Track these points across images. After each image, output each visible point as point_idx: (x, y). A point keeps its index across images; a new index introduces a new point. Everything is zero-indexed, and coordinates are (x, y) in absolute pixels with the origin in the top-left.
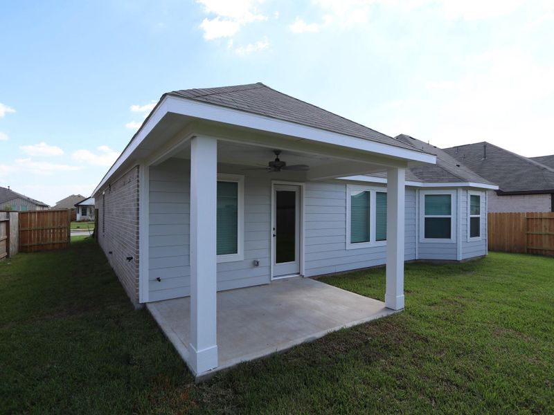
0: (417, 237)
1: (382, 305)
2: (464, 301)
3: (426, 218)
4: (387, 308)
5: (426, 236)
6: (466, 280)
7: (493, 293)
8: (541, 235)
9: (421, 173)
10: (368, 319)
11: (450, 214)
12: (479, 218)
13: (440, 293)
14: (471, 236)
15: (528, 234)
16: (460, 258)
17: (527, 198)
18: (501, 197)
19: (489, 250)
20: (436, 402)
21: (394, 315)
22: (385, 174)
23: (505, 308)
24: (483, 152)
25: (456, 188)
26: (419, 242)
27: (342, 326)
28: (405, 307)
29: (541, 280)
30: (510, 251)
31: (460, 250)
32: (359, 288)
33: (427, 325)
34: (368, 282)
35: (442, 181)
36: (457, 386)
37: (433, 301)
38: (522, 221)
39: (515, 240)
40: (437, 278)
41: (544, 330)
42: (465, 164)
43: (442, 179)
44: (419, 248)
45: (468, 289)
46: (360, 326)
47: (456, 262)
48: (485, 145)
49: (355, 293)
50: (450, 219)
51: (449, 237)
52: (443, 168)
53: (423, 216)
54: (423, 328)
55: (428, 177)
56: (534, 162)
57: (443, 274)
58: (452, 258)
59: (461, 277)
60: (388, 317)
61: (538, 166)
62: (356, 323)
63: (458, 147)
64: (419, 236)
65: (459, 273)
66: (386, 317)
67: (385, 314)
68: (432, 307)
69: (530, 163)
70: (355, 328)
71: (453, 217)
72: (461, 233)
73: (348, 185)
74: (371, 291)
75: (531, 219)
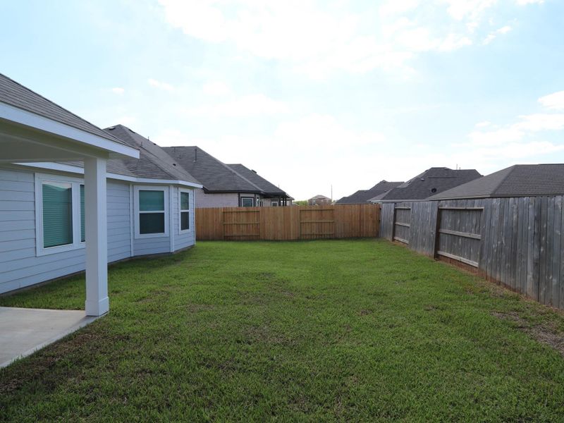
0: (132, 234)
1: (82, 314)
2: (169, 289)
3: (140, 214)
4: (88, 317)
5: (142, 232)
6: (176, 269)
7: (194, 277)
8: (232, 225)
9: (136, 168)
10: (59, 337)
11: (164, 210)
12: (188, 213)
13: (149, 286)
14: (182, 229)
15: (224, 225)
16: (173, 250)
17: (224, 196)
18: (207, 195)
19: (196, 240)
20: (128, 398)
21: (96, 321)
22: (82, 163)
23: (201, 287)
24: (194, 155)
25: (168, 185)
26: (134, 239)
27: (16, 358)
28: (110, 310)
29: (229, 259)
30: (213, 240)
31: (173, 243)
32: (54, 302)
33: (131, 322)
34: (68, 291)
35: (155, 177)
36: (151, 372)
37: (141, 296)
38: (220, 214)
39: (216, 230)
40: (150, 272)
41: (224, 298)
42: (181, 164)
43: (156, 176)
44: (134, 244)
45: (175, 277)
46: (47, 348)
47: (170, 254)
48: (196, 149)
49: (48, 308)
50: (163, 214)
51: (163, 231)
52: (156, 165)
53: (138, 212)
54: (127, 327)
55: (142, 173)
56: (229, 168)
57: (156, 267)
58: (167, 251)
59: (172, 267)
60: (88, 326)
61: (231, 171)
62: (39, 347)
63: (175, 147)
64: (134, 233)
65: (170, 264)
66: (86, 327)
67: (83, 325)
68: (140, 302)
69: (226, 169)
70: (38, 354)
71: (166, 212)
72: (173, 227)
73: (36, 174)
74: (70, 302)
75: (226, 212)
